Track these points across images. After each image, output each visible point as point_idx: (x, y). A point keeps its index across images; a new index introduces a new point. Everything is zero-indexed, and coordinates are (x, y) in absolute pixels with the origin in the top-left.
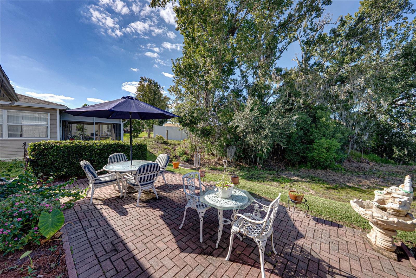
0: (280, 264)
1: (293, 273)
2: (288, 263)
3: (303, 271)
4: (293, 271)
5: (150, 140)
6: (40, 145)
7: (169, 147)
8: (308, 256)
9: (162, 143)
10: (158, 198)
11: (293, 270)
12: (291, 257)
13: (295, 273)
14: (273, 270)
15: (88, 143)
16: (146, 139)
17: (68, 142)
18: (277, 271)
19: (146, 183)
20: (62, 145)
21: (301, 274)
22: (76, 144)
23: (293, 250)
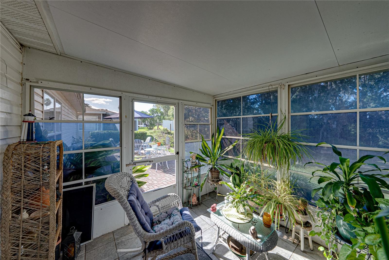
5: (158, 131)
6: (94, 133)
7: (170, 136)
9: (166, 133)
15: (115, 132)
16: (156, 130)
17: (106, 131)
19: (137, 148)
20: (103, 133)
22: (109, 132)
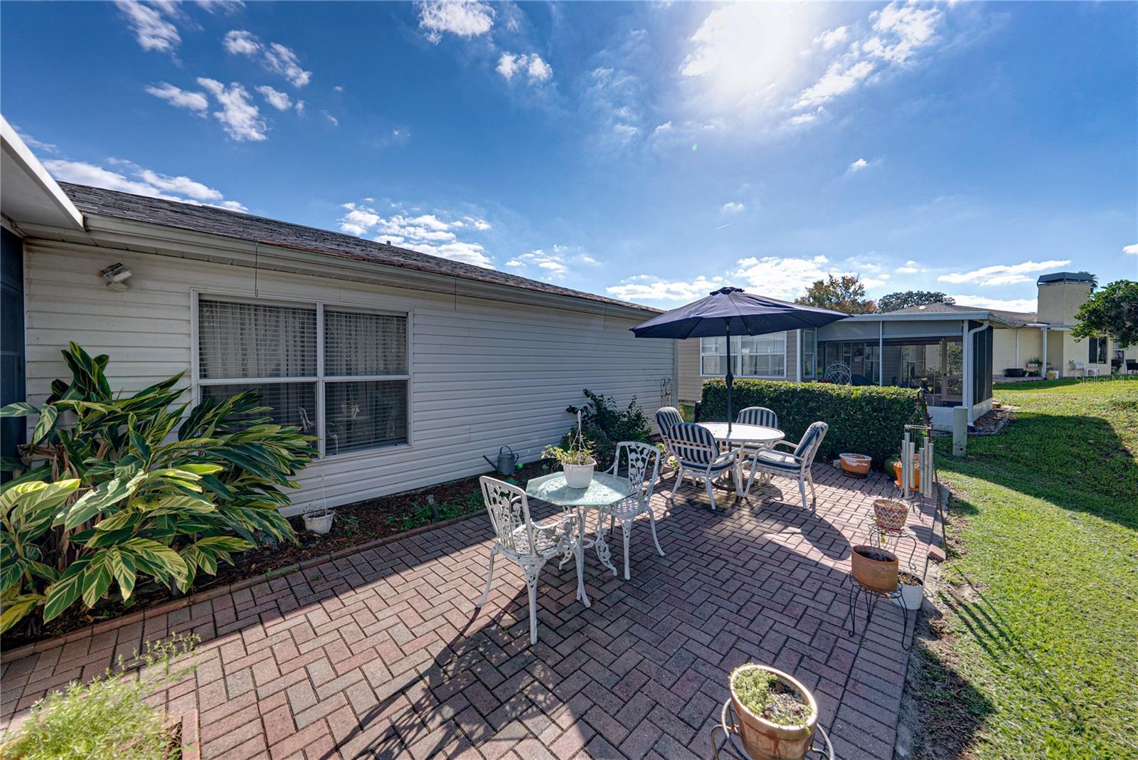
0: (506, 638)
1: (481, 649)
2: (505, 654)
3: (479, 670)
4: (485, 651)
8: (514, 708)
10: (714, 508)
11: (487, 653)
12: (518, 668)
13: (481, 653)
14: (498, 625)
18: (494, 628)
21: (474, 662)
23: (536, 683)
